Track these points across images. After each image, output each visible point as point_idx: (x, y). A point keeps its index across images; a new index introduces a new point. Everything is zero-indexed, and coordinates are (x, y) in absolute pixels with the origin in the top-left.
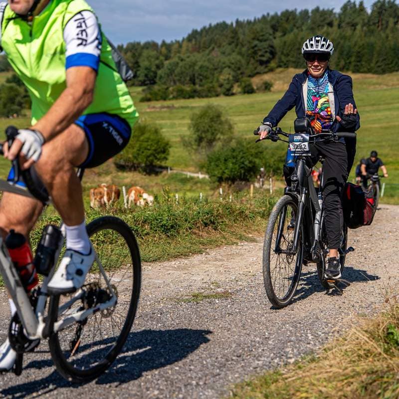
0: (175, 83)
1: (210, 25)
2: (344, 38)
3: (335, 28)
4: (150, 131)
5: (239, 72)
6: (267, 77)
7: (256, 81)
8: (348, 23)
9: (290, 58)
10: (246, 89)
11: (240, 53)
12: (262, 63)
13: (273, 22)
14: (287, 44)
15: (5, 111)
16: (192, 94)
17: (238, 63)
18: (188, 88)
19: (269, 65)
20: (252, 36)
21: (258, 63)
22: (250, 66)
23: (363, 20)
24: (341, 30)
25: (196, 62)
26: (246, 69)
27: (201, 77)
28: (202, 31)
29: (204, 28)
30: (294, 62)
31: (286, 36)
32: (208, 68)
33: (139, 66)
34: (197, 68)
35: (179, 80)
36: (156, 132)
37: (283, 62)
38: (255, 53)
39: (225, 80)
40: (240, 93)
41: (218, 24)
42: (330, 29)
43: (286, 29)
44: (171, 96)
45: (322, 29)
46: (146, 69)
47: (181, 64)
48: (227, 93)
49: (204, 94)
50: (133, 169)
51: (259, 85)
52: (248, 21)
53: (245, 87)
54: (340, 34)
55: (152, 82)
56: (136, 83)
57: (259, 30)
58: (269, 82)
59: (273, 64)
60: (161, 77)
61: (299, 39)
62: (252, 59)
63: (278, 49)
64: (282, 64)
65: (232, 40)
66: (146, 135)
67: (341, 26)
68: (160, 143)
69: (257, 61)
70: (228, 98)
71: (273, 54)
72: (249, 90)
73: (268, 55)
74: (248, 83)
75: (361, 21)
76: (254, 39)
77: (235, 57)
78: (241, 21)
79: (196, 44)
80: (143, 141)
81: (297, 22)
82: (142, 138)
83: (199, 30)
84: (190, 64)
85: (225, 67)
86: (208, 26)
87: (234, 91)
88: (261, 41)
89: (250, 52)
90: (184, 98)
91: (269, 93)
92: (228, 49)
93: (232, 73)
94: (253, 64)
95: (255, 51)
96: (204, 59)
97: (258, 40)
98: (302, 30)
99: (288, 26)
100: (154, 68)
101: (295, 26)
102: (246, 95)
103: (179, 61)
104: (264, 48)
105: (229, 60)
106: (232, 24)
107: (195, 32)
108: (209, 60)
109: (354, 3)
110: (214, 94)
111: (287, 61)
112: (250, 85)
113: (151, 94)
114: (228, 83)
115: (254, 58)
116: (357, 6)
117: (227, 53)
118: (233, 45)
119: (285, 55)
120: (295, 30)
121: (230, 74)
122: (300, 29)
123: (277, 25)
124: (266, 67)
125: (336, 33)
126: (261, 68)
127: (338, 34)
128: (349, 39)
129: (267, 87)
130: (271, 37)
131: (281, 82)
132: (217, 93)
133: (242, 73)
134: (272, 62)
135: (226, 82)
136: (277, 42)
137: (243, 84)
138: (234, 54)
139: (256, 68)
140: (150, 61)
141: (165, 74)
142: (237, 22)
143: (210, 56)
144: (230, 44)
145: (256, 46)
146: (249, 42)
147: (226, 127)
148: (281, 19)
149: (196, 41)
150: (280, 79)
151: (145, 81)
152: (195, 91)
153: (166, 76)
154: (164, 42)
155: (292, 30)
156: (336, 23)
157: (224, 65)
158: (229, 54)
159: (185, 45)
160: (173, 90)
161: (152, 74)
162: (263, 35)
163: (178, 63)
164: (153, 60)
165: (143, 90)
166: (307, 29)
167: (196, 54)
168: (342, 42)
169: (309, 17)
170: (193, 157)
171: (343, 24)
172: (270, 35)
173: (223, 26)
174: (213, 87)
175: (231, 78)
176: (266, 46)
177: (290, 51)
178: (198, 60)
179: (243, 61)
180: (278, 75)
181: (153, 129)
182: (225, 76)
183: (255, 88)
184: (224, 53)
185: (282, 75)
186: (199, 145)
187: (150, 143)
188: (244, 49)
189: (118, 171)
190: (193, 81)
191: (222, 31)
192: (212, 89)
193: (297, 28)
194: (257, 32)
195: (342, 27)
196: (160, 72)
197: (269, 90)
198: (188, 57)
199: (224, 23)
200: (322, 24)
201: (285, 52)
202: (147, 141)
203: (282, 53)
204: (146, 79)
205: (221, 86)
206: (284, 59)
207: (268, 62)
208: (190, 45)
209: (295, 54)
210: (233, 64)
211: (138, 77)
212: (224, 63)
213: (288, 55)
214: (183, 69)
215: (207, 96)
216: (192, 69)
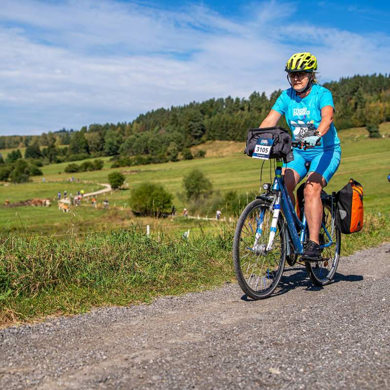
0: (133, 153)
1: (153, 111)
2: (254, 118)
3: (246, 111)
4: (157, 189)
5: (180, 144)
6: (200, 147)
7: (193, 150)
8: (256, 108)
9: (216, 133)
10: (187, 156)
11: (179, 131)
12: (196, 137)
13: (202, 108)
14: (213, 124)
15: (18, 178)
16: (148, 161)
17: (179, 138)
18: (145, 157)
19: (201, 138)
20: (188, 118)
21: (193, 138)
22: (188, 140)
23: (266, 105)
24: (251, 113)
25: (149, 138)
26: (185, 141)
27: (153, 149)
28: (147, 115)
29: (148, 113)
30: (219, 136)
31: (212, 118)
32: (157, 142)
33: (104, 142)
34: (149, 142)
35: (136, 151)
36: (161, 189)
37: (211, 136)
38: (191, 130)
39: (171, 150)
40: (183, 159)
41: (158, 110)
42: (243, 112)
43: (211, 112)
44: (133, 163)
45: (237, 112)
46: (110, 144)
47: (137, 139)
48: (174, 159)
49: (157, 161)
50: (146, 215)
51: (196, 153)
52: (179, 107)
53: (186, 155)
54: (251, 116)
55: (115, 153)
56: (103, 154)
57: (193, 114)
58: (203, 151)
59: (204, 138)
60: (122, 149)
61: (222, 120)
62: (189, 134)
63: (206, 127)
64: (210, 138)
65: (173, 121)
66: (155, 192)
67: (251, 109)
68: (166, 197)
69: (192, 136)
70: (175, 163)
71: (203, 130)
72: (189, 157)
73: (200, 131)
74: (188, 152)
75: (265, 107)
76: (189, 120)
77: (176, 134)
78: (175, 108)
79: (143, 125)
80: (154, 196)
81: (218, 108)
82: (153, 194)
83: (145, 114)
84: (144, 139)
85: (170, 141)
86: (151, 111)
87: (178, 158)
88: (194, 122)
89: (187, 130)
90: (143, 164)
91: (203, 159)
92: (171, 128)
93: (176, 145)
94: (190, 138)
95: (191, 129)
96: (154, 135)
97: (193, 121)
98: (223, 113)
99: (213, 111)
100: (115, 143)
101: (217, 110)
102: (188, 161)
103: (136, 138)
104: (198, 127)
105: (172, 135)
106: (168, 109)
107: (142, 116)
108: (158, 136)
109: (258, 94)
110: (164, 160)
111: (214, 136)
112: (189, 153)
113: (119, 162)
114: (174, 153)
115: (190, 134)
116: (261, 96)
117: (170, 131)
118: (174, 125)
119: (212, 131)
120: (218, 113)
121: (175, 146)
122: (221, 112)
123: (204, 110)
124: (199, 140)
125: (248, 115)
126: (195, 141)
127: (249, 116)
128: (257, 120)
129: (202, 154)
130: (202, 119)
131: (211, 151)
132: (167, 160)
133: (182, 145)
134: (203, 136)
135: (173, 152)
136: (206, 122)
137: (185, 153)
138: (175, 131)
139: (192, 141)
140: (112, 138)
141: (126, 147)
142: (172, 108)
143: (158, 134)
144: (172, 125)
145: (191, 125)
146: (186, 123)
147: (207, 184)
148: (207, 106)
149: (143, 122)
150: (210, 148)
151: (109, 152)
152: (150, 159)
153: (127, 148)
154: (119, 123)
155: (215, 114)
156: (246, 108)
157: (169, 140)
158: (172, 132)
159: (135, 125)
160: (135, 159)
161: (114, 147)
162: (195, 118)
163: (135, 139)
164: (114, 137)
165: (111, 160)
166: (226, 113)
167: (147, 132)
168: (252, 121)
169: (224, 104)
170: (186, 205)
171: (253, 109)
172: (201, 117)
173: (162, 111)
174: (163, 156)
175: (176, 149)
176: (199, 125)
177: (216, 128)
178: (150, 136)
179: (182, 137)
180: (208, 146)
181: (160, 187)
182: (172, 147)
183: (193, 155)
184: (168, 131)
185: (211, 146)
186: (189, 197)
187: (159, 197)
188: (182, 128)
189: (137, 217)
190: (147, 152)
191: (162, 115)
192: (163, 157)
193: (220, 112)
194: (192, 116)
195: (252, 111)
196: (122, 146)
197: (204, 157)
198: (142, 134)
199: (163, 109)
200: (236, 109)
201: (212, 129)
202: (157, 196)
203: (210, 130)
204: (110, 151)
205: (169, 154)
206: (211, 134)
207: (200, 136)
208: (139, 125)
209: (220, 131)
210: (175, 138)
211: (104, 150)
212: (169, 138)
213: (214, 131)
214: (139, 143)
215: (159, 163)
216: (145, 143)
